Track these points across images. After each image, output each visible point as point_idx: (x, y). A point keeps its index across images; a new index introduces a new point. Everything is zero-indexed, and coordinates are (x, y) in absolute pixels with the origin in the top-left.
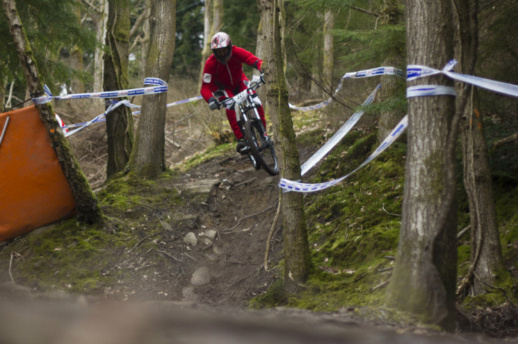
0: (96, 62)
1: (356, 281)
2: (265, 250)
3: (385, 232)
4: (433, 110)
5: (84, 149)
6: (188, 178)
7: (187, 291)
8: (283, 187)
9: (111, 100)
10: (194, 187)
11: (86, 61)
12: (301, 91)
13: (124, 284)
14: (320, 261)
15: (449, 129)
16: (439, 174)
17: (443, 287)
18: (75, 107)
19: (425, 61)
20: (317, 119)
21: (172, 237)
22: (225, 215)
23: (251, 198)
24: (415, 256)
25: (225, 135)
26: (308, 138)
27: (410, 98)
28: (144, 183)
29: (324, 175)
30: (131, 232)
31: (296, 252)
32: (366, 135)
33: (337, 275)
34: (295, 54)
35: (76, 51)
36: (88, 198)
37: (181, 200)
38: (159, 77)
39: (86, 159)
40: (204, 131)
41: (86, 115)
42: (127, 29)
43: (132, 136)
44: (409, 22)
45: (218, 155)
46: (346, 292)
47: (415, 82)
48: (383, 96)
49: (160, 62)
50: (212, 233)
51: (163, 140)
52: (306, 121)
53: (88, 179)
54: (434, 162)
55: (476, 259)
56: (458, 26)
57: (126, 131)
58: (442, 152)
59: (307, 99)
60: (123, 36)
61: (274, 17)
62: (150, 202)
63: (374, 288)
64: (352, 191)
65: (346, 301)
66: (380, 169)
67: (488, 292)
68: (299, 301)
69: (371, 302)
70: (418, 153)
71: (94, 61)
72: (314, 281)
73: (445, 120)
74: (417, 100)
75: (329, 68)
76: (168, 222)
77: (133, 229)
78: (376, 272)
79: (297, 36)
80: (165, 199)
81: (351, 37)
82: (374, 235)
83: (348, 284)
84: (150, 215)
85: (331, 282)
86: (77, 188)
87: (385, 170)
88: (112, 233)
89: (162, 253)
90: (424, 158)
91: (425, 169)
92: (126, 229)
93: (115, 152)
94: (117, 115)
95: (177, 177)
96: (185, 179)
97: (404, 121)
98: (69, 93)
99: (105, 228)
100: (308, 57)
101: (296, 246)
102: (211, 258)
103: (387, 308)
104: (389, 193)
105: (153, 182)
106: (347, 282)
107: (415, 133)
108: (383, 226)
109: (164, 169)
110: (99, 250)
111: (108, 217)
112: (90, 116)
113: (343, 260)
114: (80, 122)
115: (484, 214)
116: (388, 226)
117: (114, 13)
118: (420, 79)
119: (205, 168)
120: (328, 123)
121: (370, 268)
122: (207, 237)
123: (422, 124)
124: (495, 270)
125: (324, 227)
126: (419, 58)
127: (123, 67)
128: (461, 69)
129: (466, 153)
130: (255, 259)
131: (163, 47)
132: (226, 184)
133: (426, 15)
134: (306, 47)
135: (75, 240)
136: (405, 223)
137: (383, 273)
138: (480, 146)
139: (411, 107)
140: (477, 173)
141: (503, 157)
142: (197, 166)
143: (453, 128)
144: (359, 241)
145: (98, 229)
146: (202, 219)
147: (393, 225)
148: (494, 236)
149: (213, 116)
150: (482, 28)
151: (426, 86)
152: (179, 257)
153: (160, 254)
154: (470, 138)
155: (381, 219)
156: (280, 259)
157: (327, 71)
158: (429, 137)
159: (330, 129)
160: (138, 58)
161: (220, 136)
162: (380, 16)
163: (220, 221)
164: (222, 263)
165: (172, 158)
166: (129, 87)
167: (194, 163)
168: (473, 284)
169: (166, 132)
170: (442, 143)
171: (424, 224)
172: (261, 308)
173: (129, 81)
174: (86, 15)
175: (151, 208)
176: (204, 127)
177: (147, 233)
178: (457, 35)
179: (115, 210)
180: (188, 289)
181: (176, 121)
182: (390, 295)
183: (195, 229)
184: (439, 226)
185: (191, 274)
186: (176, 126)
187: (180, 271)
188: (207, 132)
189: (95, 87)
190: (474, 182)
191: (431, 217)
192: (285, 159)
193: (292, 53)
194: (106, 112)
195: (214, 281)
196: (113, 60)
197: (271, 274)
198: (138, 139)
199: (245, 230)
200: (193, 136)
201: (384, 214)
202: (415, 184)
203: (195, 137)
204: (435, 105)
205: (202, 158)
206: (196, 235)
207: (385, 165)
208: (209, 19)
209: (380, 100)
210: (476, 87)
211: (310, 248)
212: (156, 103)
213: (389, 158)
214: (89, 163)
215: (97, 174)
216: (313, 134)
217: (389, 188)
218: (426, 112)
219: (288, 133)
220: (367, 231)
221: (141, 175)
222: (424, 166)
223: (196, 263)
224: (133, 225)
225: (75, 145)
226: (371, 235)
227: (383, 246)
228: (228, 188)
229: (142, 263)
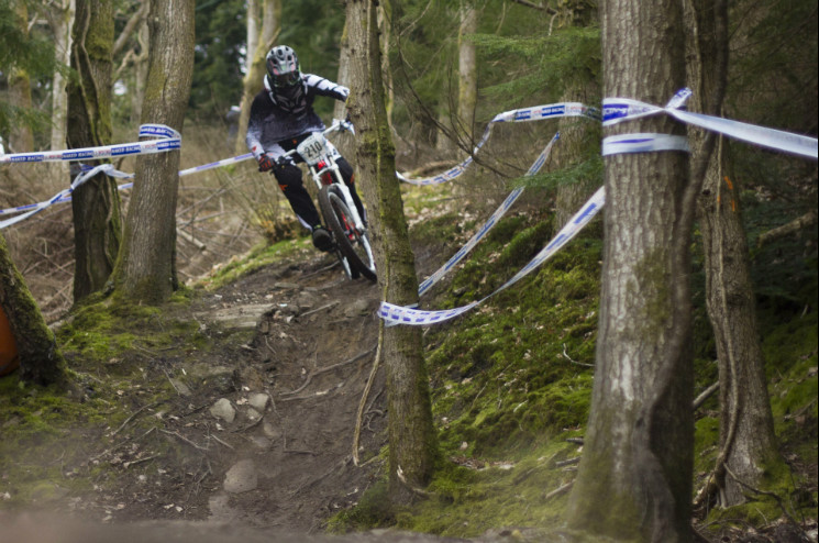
0: (55, 97)
1: (517, 483)
2: (354, 429)
3: (569, 396)
4: (649, 178)
5: (34, 252)
6: (217, 302)
7: (215, 503)
8: (385, 318)
9: (81, 165)
10: (229, 318)
11: (37, 94)
12: (419, 147)
13: (104, 491)
14: (453, 448)
15: (678, 211)
16: (660, 291)
17: (669, 491)
18: (17, 177)
19: (634, 91)
20: (447, 197)
21: (190, 406)
22: (283, 367)
23: (330, 336)
24: (619, 436)
25: (284, 226)
26: (432, 230)
27: (609, 156)
28: (139, 312)
29: (460, 295)
30: (116, 398)
31: (411, 432)
32: (533, 223)
33: (484, 472)
34: (408, 80)
35: (20, 79)
36: (40, 338)
37: (206, 341)
38: (166, 123)
39: (38, 270)
40: (246, 219)
41: (38, 191)
42: (108, 39)
43: (118, 229)
44: (605, 23)
45: (271, 261)
46: (499, 502)
47: (617, 127)
48: (563, 154)
49: (168, 96)
50: (261, 399)
51: (174, 235)
52: (429, 200)
53: (39, 305)
54: (651, 270)
55: (728, 442)
56: (695, 30)
57: (108, 220)
58: (666, 251)
59: (429, 161)
60: (102, 51)
61: (369, 16)
62: (150, 345)
63: (548, 495)
64: (510, 324)
65: (500, 519)
66: (558, 283)
67: (750, 500)
68: (417, 518)
69: (543, 519)
70: (623, 254)
71: (51, 97)
72: (443, 483)
73: (671, 195)
74: (620, 161)
75: (468, 106)
76: (183, 380)
77: (120, 393)
78: (552, 465)
79: (410, 48)
80: (176, 339)
81: (507, 48)
82: (549, 402)
83: (503, 489)
84: (151, 368)
85: (472, 485)
86: (19, 321)
87: (567, 285)
88: (83, 401)
89: (170, 434)
90: (635, 263)
91: (637, 283)
92: (108, 392)
93: (88, 258)
94: (91, 191)
95: (198, 301)
96: (212, 304)
97: (598, 198)
98: (7, 151)
99: (70, 392)
100: (431, 86)
101: (410, 421)
102: (260, 443)
103: (569, 530)
104: (575, 327)
105: (156, 309)
106: (501, 484)
107: (619, 218)
108: (564, 385)
109: (175, 287)
110: (61, 430)
111: (76, 373)
112: (44, 194)
113: (493, 445)
114: (26, 203)
115: (743, 363)
116: (573, 384)
117: (86, 11)
118: (627, 122)
119: (249, 284)
120: (467, 203)
121: (542, 459)
122: (252, 407)
123: (629, 203)
124: (763, 462)
125: (460, 387)
126: (624, 86)
127: (101, 105)
128: (699, 106)
129: (710, 253)
130: (338, 444)
131: (172, 69)
132: (286, 312)
133: (637, 10)
134: (427, 67)
135: (16, 413)
136: (601, 378)
137: (564, 469)
138: (735, 242)
139: (611, 171)
140: (730, 289)
141: (775, 262)
142: (235, 280)
143: (685, 209)
144: (521, 411)
145: (57, 393)
146: (243, 375)
147: (582, 383)
148: (760, 401)
149: (263, 192)
150: (738, 34)
151: (637, 136)
152: (202, 442)
153: (169, 438)
154: (717, 227)
155: (560, 372)
156: (382, 445)
157: (464, 112)
158: (642, 224)
159: (471, 213)
160: (132, 89)
161: (276, 227)
162: (558, 13)
163: (275, 378)
164: (279, 454)
165: (190, 267)
166: (113, 140)
167: (230, 275)
168: (723, 486)
169: (180, 221)
170: (666, 236)
171: (634, 380)
172: (349, 531)
173: (113, 129)
174: (37, 14)
175: (153, 356)
176: (247, 211)
177: (145, 400)
178: (692, 45)
179: (88, 360)
180: (218, 499)
181: (197, 202)
182: (574, 507)
183: (231, 391)
184: (661, 384)
185: (224, 474)
186: (196, 210)
187: (205, 467)
188: (253, 221)
189: (53, 142)
190: (724, 305)
191: (646, 368)
192: (389, 267)
193: (402, 80)
194: (73, 187)
195: (263, 485)
196: (84, 94)
197: (365, 470)
198: (128, 233)
199: (319, 393)
200: (227, 228)
201: (565, 363)
202: (619, 309)
203: (231, 230)
204: (652, 168)
205: (244, 267)
206: (233, 403)
207: (567, 276)
208: (256, 20)
209: (557, 162)
210: (727, 138)
211: (435, 424)
212: (160, 170)
213: (573, 266)
214: (43, 277)
215: (57, 295)
216: (440, 222)
217: (576, 317)
218: (637, 182)
219: (395, 220)
220: (537, 393)
221: (135, 297)
222: (634, 277)
223: (233, 453)
224: (119, 386)
225: (18, 245)
226: (542, 401)
227: (564, 420)
228: (289, 319)
229: (136, 454)
